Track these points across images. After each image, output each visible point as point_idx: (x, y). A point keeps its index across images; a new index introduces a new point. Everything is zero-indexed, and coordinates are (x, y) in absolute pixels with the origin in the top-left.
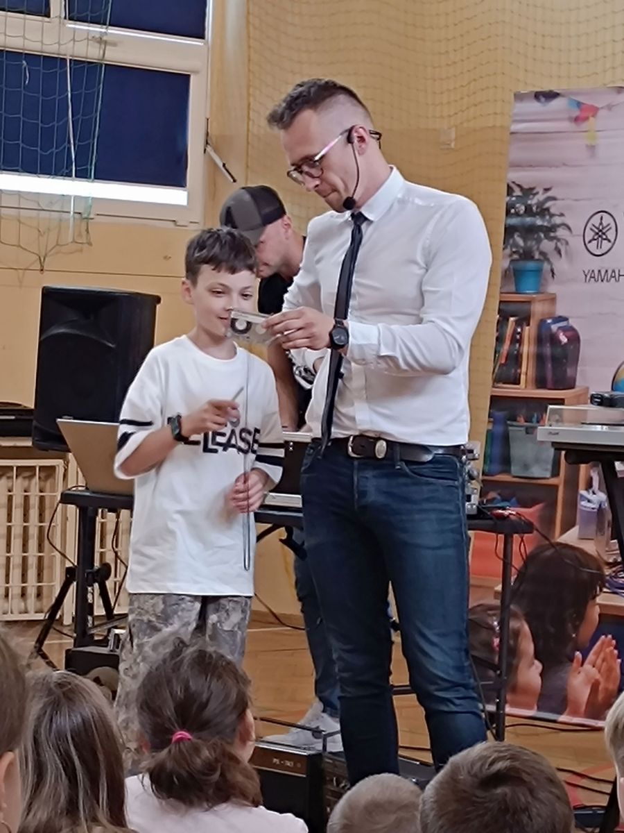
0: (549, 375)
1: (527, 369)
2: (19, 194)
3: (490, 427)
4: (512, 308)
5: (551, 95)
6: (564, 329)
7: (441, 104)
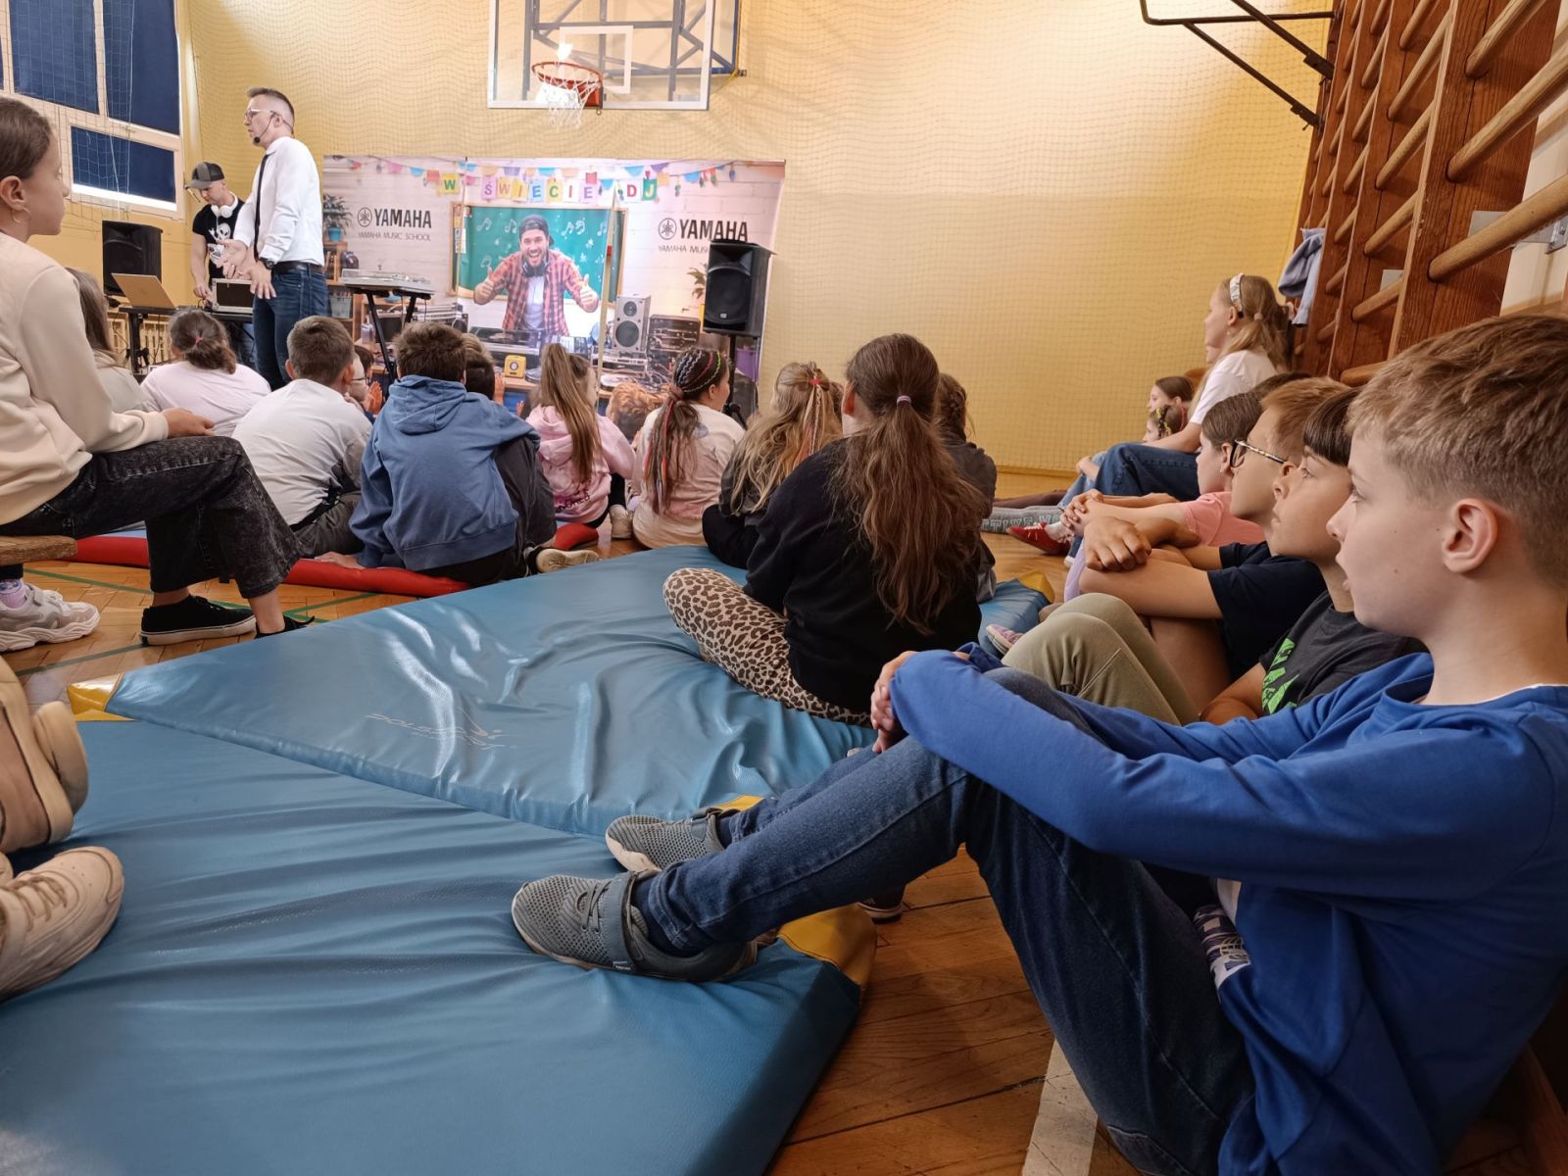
1: (336, 273)
5: (340, 157)
6: (351, 256)
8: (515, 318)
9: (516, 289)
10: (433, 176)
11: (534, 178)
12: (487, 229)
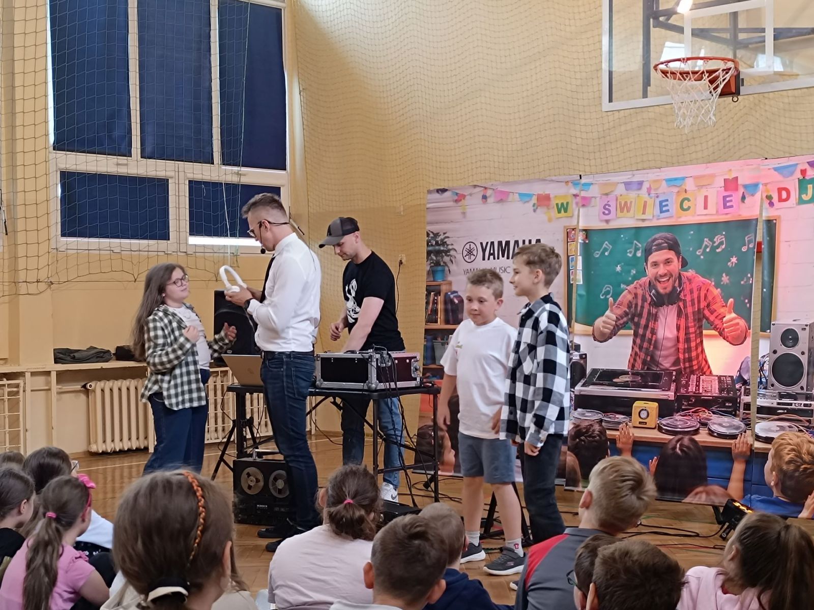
0: (451, 318)
1: (440, 316)
2: (204, 246)
3: (425, 343)
4: (432, 288)
5: (444, 191)
6: (456, 297)
7: (396, 195)
8: (642, 355)
9: (643, 322)
10: (544, 200)
11: (659, 191)
12: (606, 254)
